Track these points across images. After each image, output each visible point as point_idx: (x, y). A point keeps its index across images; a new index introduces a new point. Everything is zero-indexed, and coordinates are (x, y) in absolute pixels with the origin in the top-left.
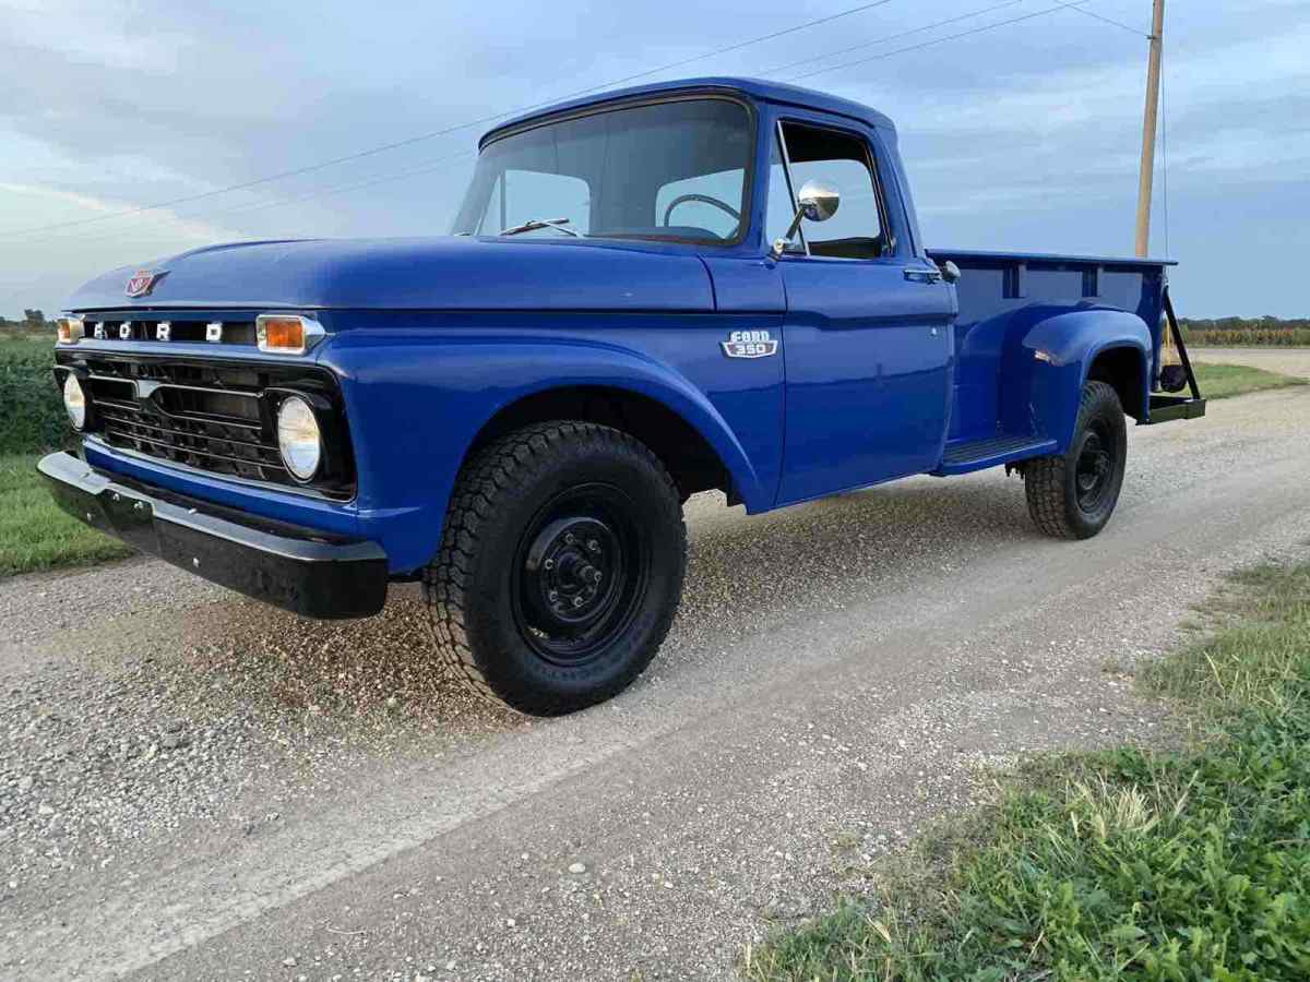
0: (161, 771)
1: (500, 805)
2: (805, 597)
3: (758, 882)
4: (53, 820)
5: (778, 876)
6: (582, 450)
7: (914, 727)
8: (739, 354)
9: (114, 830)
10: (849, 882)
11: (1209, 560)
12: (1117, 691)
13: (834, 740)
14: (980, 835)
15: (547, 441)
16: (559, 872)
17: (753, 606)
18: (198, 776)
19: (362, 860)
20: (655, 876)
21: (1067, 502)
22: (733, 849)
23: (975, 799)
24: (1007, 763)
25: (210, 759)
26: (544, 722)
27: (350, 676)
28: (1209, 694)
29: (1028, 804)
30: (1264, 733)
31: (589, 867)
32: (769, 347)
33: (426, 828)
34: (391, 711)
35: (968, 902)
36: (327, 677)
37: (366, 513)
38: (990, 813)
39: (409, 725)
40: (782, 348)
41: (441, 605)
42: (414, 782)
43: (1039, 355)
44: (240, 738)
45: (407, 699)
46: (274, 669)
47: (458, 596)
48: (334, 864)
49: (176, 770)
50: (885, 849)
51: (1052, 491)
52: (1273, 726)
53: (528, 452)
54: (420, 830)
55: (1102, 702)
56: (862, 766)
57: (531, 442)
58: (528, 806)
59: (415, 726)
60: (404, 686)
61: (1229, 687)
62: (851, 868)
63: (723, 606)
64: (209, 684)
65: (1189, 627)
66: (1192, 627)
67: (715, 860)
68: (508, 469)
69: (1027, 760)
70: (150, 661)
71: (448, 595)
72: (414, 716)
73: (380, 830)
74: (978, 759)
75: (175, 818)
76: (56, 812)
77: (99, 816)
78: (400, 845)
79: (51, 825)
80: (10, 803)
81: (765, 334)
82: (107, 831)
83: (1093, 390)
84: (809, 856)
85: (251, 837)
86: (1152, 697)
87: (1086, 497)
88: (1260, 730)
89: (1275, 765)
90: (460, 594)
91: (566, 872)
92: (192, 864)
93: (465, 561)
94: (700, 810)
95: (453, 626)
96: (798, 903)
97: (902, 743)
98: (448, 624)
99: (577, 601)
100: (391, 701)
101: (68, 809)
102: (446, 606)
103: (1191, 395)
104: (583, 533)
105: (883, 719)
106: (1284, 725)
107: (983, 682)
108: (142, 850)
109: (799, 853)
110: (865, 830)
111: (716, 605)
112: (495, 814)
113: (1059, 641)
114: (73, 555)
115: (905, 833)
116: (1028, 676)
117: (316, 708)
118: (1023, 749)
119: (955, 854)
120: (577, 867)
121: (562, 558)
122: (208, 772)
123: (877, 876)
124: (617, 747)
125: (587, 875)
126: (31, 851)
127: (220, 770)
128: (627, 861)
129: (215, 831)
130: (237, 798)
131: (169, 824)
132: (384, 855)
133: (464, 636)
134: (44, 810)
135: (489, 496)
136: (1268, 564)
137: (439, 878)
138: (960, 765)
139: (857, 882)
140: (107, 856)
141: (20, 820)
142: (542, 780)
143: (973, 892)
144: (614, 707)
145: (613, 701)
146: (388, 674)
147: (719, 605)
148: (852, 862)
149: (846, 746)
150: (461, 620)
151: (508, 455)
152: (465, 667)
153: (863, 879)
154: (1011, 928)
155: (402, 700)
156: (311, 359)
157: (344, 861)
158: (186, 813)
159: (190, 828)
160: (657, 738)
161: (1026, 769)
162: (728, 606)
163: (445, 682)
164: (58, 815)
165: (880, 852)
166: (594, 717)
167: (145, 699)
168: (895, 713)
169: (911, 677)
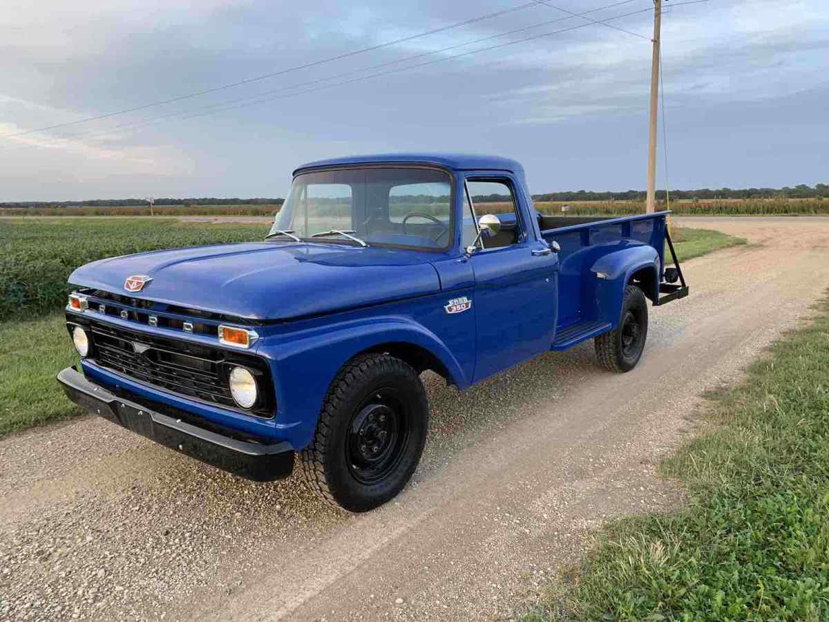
0: (170, 560)
1: (352, 568)
2: (483, 421)
3: (486, 602)
4: (125, 594)
5: (496, 597)
6: (378, 372)
7: (550, 505)
8: (453, 312)
9: (160, 597)
10: (530, 598)
11: (692, 384)
12: (648, 476)
13: (512, 516)
14: (588, 568)
15: (361, 370)
16: (391, 604)
17: (456, 429)
18: (191, 562)
19: (291, 605)
20: (438, 602)
21: (617, 353)
22: (472, 584)
23: (584, 547)
24: (595, 524)
25: (193, 550)
26: (361, 515)
27: (251, 492)
28: (692, 475)
29: (609, 548)
30: (718, 501)
31: (405, 600)
32: (467, 304)
33: (319, 583)
34: (279, 513)
35: (586, 606)
36: (238, 493)
37: (281, 426)
38: (591, 555)
39: (291, 521)
40: (473, 304)
41: (311, 462)
42: (304, 556)
43: (600, 275)
44: (204, 537)
45: (285, 505)
46: (207, 489)
47: (320, 457)
48: (279, 608)
49: (178, 558)
50: (544, 578)
51: (609, 348)
52: (721, 496)
53: (352, 378)
54: (316, 585)
55: (641, 483)
56: (527, 531)
57: (353, 371)
58: (366, 566)
59: (295, 522)
60: (281, 496)
61: (701, 471)
62: (529, 591)
63: (440, 430)
64: (175, 502)
65: (681, 431)
66: (684, 431)
67: (464, 591)
68: (344, 389)
69: (607, 522)
70: (134, 488)
71: (314, 456)
72: (292, 516)
73: (295, 586)
74: (582, 523)
75: (188, 587)
76: (125, 589)
77: (148, 589)
78: (308, 594)
79: (125, 597)
80: (98, 586)
81: (465, 299)
82: (156, 598)
83: (630, 291)
84: (508, 585)
85: (231, 595)
86: (665, 478)
87: (627, 348)
88: (715, 498)
89: (722, 520)
90: (321, 456)
91: (394, 603)
92: (207, 613)
93: (323, 439)
94: (452, 563)
95: (318, 472)
96: (507, 611)
97: (545, 516)
98: (315, 471)
99: (375, 449)
100: (278, 507)
101: (130, 586)
102: (313, 462)
103: (680, 284)
104: (377, 413)
105: (534, 501)
106: (727, 495)
107: (581, 474)
108: (178, 608)
109: (503, 584)
110: (533, 569)
111: (436, 430)
112: (351, 573)
113: (617, 445)
114: (57, 414)
115: (552, 569)
116: (604, 468)
117: (239, 514)
118: (604, 515)
119: (577, 579)
120: (399, 600)
121: (367, 428)
122: (195, 559)
123: (542, 594)
124: (403, 528)
125: (405, 604)
126: (122, 613)
127: (201, 557)
128: (422, 595)
129: (212, 593)
130: (216, 574)
131: (187, 591)
132: (302, 600)
133: (324, 478)
134: (119, 588)
135: (335, 404)
136: (722, 386)
137: (333, 612)
138: (574, 527)
139: (532, 598)
140: (162, 613)
141: (108, 595)
142: (369, 551)
143: (587, 600)
144: (396, 503)
145: (395, 499)
146: (270, 489)
147: (438, 431)
148: (529, 587)
149: (517, 520)
150: (323, 470)
151: (342, 380)
152: (323, 493)
153: (536, 597)
154: (606, 618)
155: (283, 506)
156: (253, 351)
157: (283, 606)
158: (193, 584)
159: (200, 594)
160: (422, 522)
161: (606, 528)
162: (443, 430)
163: (302, 492)
164: (127, 591)
165: (541, 581)
166: (387, 510)
167: (143, 514)
168: (539, 497)
169: (545, 473)
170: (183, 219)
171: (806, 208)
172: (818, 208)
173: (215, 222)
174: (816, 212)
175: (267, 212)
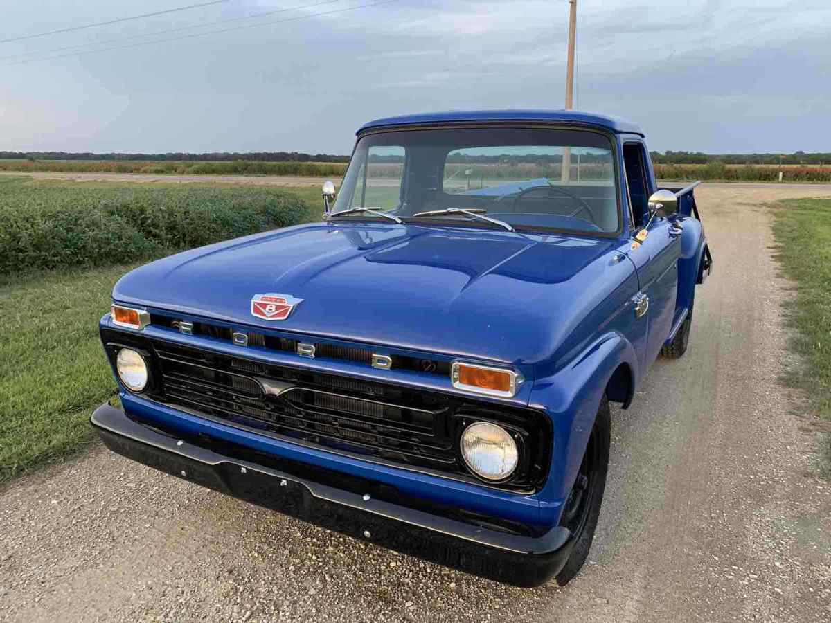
26: (566, 588)
170: (39, 176)
171: (679, 175)
172: (689, 174)
173: (79, 180)
174: (688, 178)
175: (135, 169)
